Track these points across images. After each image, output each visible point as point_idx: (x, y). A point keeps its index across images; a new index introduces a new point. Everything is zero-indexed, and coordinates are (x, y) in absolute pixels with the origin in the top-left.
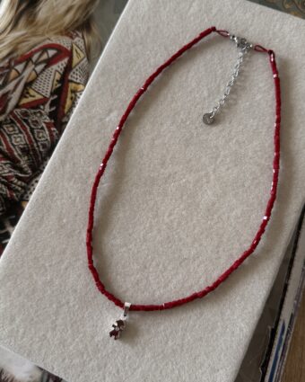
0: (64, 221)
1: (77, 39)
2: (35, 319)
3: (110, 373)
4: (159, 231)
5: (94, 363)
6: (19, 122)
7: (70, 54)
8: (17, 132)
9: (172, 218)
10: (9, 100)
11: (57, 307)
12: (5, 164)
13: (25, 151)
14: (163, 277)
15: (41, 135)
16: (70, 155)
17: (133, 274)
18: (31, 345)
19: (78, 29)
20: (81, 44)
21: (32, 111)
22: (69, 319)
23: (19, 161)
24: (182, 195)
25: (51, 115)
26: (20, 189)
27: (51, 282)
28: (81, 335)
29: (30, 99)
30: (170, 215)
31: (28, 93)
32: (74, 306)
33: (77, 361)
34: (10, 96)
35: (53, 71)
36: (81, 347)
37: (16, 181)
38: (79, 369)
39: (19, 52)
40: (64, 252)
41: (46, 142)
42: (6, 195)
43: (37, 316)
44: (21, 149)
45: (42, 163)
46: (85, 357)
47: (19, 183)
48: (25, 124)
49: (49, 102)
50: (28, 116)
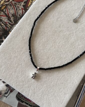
0: (24, 38)
2: (9, 68)
4: (55, 47)
5: (27, 85)
6: (13, 6)
8: (12, 9)
9: (59, 44)
11: (18, 65)
12: (6, 18)
13: (13, 15)
14: (54, 62)
15: (19, 11)
16: (30, 17)
17: (44, 59)
18: (6, 76)
21: (18, 3)
22: (21, 69)
23: (11, 18)
24: (64, 38)
25: (23, 6)
26: (9, 27)
27: (17, 57)
28: (24, 76)
30: (59, 43)
32: (23, 66)
33: (21, 84)
36: (23, 79)
37: (9, 24)
38: (21, 86)
40: (23, 48)
41: (20, 14)
42: (5, 28)
43: (10, 67)
44: (12, 14)
45: (18, 21)
46: (24, 82)
47: (9, 25)
48: (15, 7)
49: (24, 2)
50: (16, 4)
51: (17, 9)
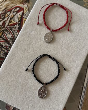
1: (25, 5)
3: (30, 106)
5: (26, 103)
6: (9, 30)
7: (23, 9)
8: (9, 33)
10: (6, 23)
11: (15, 88)
12: (5, 43)
15: (16, 34)
16: (20, 43)
19: (25, 2)
20: (27, 7)
21: (13, 27)
23: (10, 42)
28: (22, 96)
29: (12, 23)
31: (11, 21)
34: (6, 22)
35: (19, 15)
38: (21, 105)
39: (8, 9)
40: (17, 72)
42: (6, 52)
44: (10, 38)
46: (23, 101)
48: (11, 31)
49: (18, 24)
50: (12, 28)
51: (13, 33)
